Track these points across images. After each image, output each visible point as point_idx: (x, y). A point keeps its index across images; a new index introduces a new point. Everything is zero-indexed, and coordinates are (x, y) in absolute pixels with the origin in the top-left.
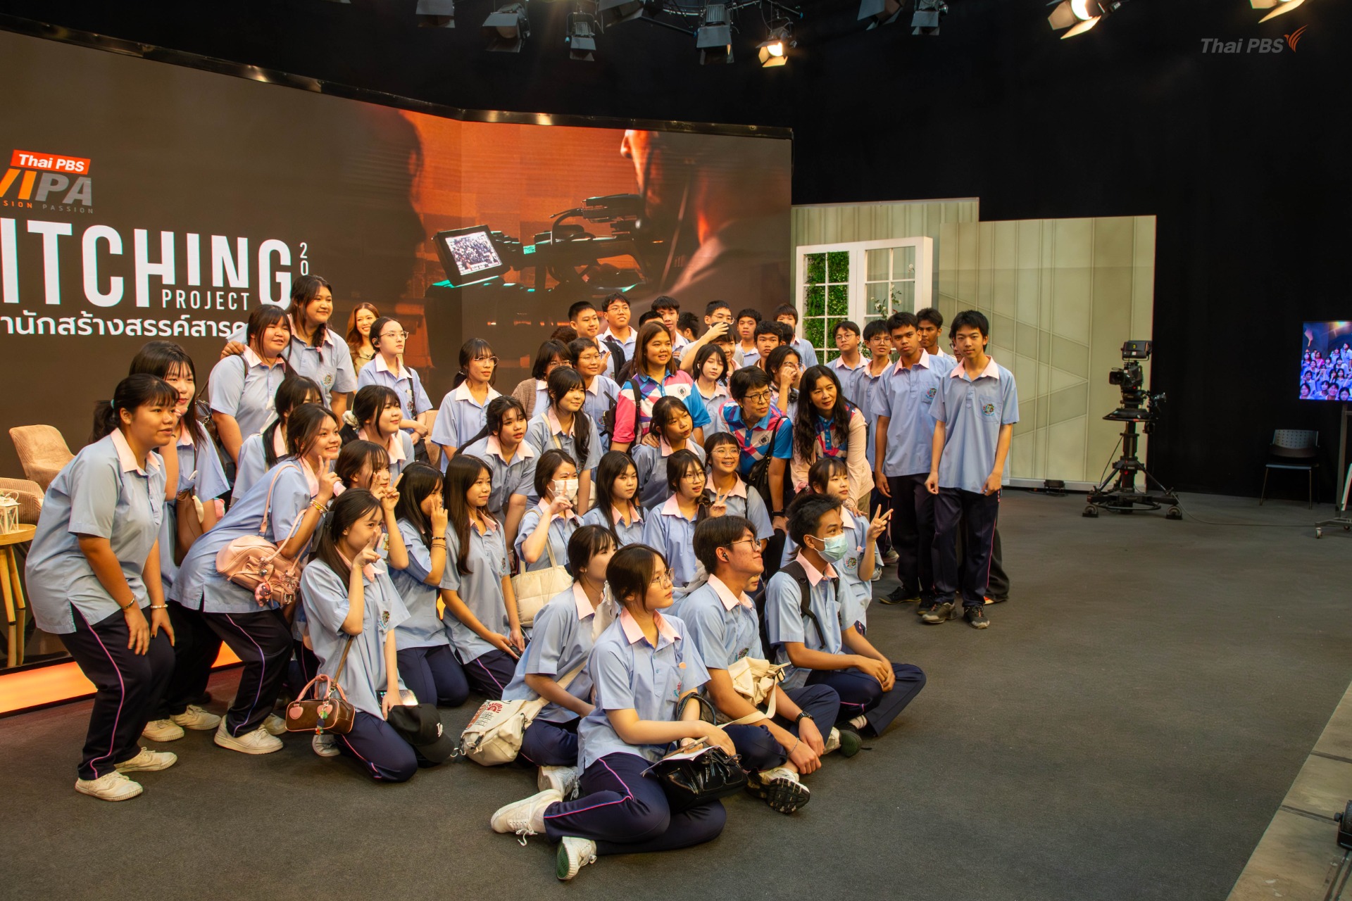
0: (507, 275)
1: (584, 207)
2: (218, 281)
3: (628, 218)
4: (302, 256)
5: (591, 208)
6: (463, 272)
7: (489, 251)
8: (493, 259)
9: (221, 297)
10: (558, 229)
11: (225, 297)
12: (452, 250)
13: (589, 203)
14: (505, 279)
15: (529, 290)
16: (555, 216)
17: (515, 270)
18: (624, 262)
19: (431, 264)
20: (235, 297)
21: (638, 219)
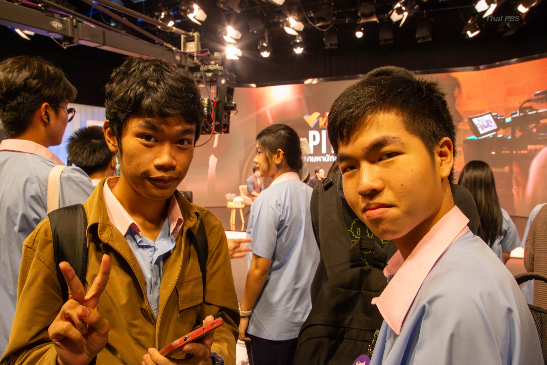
0: (499, 132)
1: (533, 97)
6: (481, 132)
7: (492, 122)
8: (494, 126)
10: (521, 109)
12: (476, 123)
13: (536, 95)
15: (509, 138)
16: (520, 103)
17: (503, 129)
19: (465, 131)
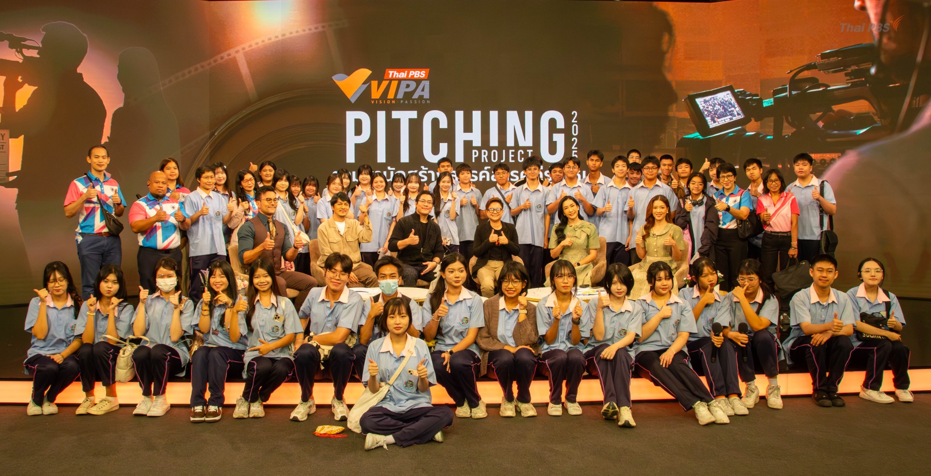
0: (748, 126)
1: (818, 61)
2: (510, 143)
3: (863, 66)
4: (573, 121)
5: (826, 61)
6: (712, 125)
7: (734, 106)
8: (737, 113)
9: (512, 153)
10: (794, 83)
11: (515, 154)
12: (701, 108)
13: (824, 56)
14: (747, 129)
15: (768, 137)
16: (791, 71)
17: (756, 120)
18: (859, 106)
19: (682, 121)
20: (523, 153)
21: (873, 65)
